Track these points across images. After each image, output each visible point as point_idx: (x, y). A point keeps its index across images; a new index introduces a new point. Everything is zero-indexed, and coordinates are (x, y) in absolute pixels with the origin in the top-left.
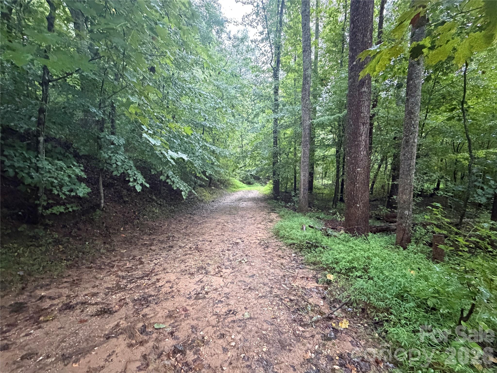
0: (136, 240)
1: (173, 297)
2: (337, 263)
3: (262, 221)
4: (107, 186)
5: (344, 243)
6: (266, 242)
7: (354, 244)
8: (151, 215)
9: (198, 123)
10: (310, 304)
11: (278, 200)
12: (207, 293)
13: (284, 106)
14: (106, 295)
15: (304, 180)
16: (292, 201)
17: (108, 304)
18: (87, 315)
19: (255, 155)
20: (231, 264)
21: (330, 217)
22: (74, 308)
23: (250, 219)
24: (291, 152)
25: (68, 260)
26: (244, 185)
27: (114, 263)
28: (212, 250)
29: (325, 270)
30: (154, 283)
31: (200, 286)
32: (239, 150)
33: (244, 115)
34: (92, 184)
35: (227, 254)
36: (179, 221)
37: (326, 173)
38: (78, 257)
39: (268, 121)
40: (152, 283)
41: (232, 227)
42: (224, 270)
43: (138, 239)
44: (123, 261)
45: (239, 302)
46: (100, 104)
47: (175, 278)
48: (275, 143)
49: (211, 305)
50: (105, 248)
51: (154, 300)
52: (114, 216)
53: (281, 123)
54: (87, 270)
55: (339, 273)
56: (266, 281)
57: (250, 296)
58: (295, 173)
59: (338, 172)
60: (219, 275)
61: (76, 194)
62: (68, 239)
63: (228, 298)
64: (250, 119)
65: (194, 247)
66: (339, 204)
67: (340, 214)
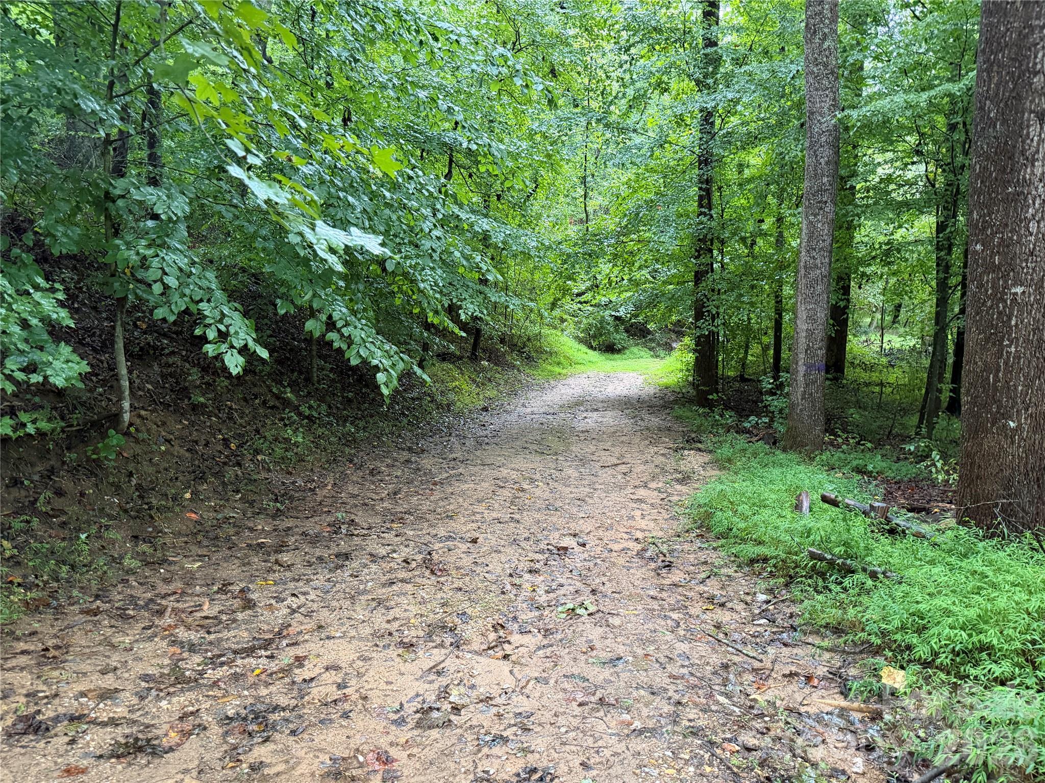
0: (232, 531)
1: (346, 715)
2: (920, 630)
3: (653, 478)
4: (140, 357)
5: (953, 560)
6: (664, 548)
7: (991, 563)
8: (279, 451)
9: (429, 139)
10: (814, 765)
11: (710, 405)
12: (456, 709)
13: (739, 62)
14: (142, 698)
15: (810, 334)
16: (766, 410)
17: (148, 726)
18: (86, 755)
19: (631, 246)
20: (540, 618)
21: (908, 470)
22: (47, 729)
23: (610, 471)
24: (763, 234)
25: (28, 587)
26: (594, 355)
27: (164, 602)
28: (478, 569)
29: (877, 651)
30: (286, 671)
31: (436, 685)
32: (573, 231)
33: (594, 105)
34: (94, 350)
35: (527, 586)
36: (372, 473)
37: (898, 307)
38: (57, 580)
39: (680, 121)
40: (282, 670)
41: (547, 495)
42: (516, 638)
43: (239, 528)
44: (192, 595)
45: (564, 744)
46: (111, 85)
47: (354, 656)
48: (705, 200)
49: (470, 748)
50: (137, 555)
51: (287, 720)
52: (163, 454)
53: (729, 127)
54: (83, 618)
55: (926, 664)
56: (660, 679)
57: (601, 727)
58: (779, 312)
59: (942, 302)
60: (500, 654)
61: (46, 378)
62: (28, 522)
63: (527, 730)
64: (613, 118)
65: (419, 557)
66: (942, 421)
67: (945, 457)
